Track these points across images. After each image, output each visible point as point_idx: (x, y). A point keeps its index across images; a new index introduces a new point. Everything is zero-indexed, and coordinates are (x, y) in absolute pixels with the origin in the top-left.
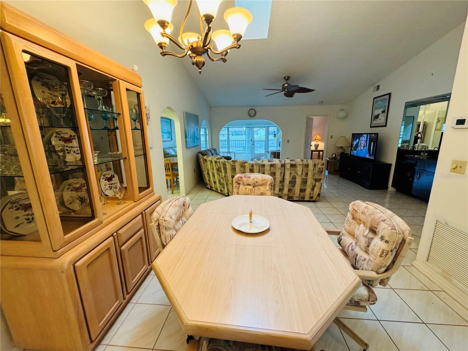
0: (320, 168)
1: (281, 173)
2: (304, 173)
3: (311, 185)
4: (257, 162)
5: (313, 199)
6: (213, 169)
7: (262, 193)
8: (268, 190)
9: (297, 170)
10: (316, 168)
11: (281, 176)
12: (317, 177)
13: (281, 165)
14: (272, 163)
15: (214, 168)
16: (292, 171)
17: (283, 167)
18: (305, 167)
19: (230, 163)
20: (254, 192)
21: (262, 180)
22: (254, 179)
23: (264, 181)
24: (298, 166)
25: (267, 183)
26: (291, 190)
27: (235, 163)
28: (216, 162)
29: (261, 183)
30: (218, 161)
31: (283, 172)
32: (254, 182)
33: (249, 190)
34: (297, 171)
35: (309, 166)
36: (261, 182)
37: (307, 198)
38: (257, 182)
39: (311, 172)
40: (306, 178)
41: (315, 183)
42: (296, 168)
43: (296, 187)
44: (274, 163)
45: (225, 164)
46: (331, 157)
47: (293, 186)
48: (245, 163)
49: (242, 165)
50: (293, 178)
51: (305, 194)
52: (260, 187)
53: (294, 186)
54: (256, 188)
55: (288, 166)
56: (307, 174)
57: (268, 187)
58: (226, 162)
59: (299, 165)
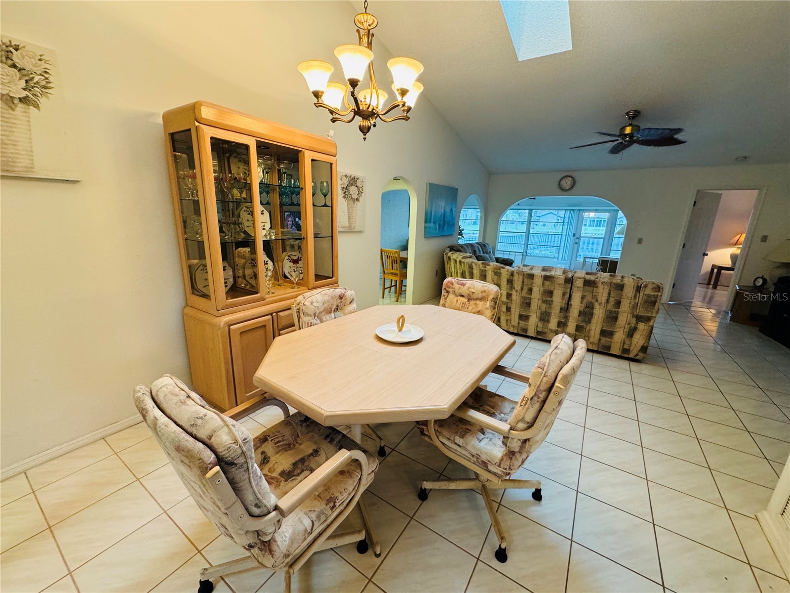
0: (649, 296)
1: (564, 294)
2: (612, 299)
3: (626, 325)
4: (520, 269)
5: (629, 355)
6: (457, 273)
7: (478, 312)
8: (487, 309)
9: (599, 293)
10: (641, 295)
11: (563, 299)
12: (642, 312)
13: (566, 279)
14: (548, 274)
15: (459, 271)
16: (587, 293)
17: (569, 283)
18: (616, 290)
19: (479, 267)
20: (468, 308)
21: (482, 292)
22: (470, 288)
23: (485, 294)
24: (600, 286)
25: (488, 296)
26: (582, 328)
27: (485, 267)
28: (460, 262)
29: (480, 296)
30: (463, 260)
31: (569, 292)
32: (469, 292)
33: (461, 303)
34: (597, 294)
35: (626, 289)
36: (480, 294)
37: (615, 350)
38: (474, 293)
39: (628, 301)
40: (616, 310)
41: (637, 323)
42: (595, 289)
43: (592, 324)
44: (551, 273)
45: (472, 266)
46: (752, 285)
47: (586, 320)
48: (502, 269)
49: (496, 271)
50: (586, 307)
51: (613, 341)
52: (478, 302)
53: (589, 322)
54: (472, 302)
55: (579, 283)
56: (618, 303)
57: (488, 304)
58: (473, 264)
59: (602, 283)
